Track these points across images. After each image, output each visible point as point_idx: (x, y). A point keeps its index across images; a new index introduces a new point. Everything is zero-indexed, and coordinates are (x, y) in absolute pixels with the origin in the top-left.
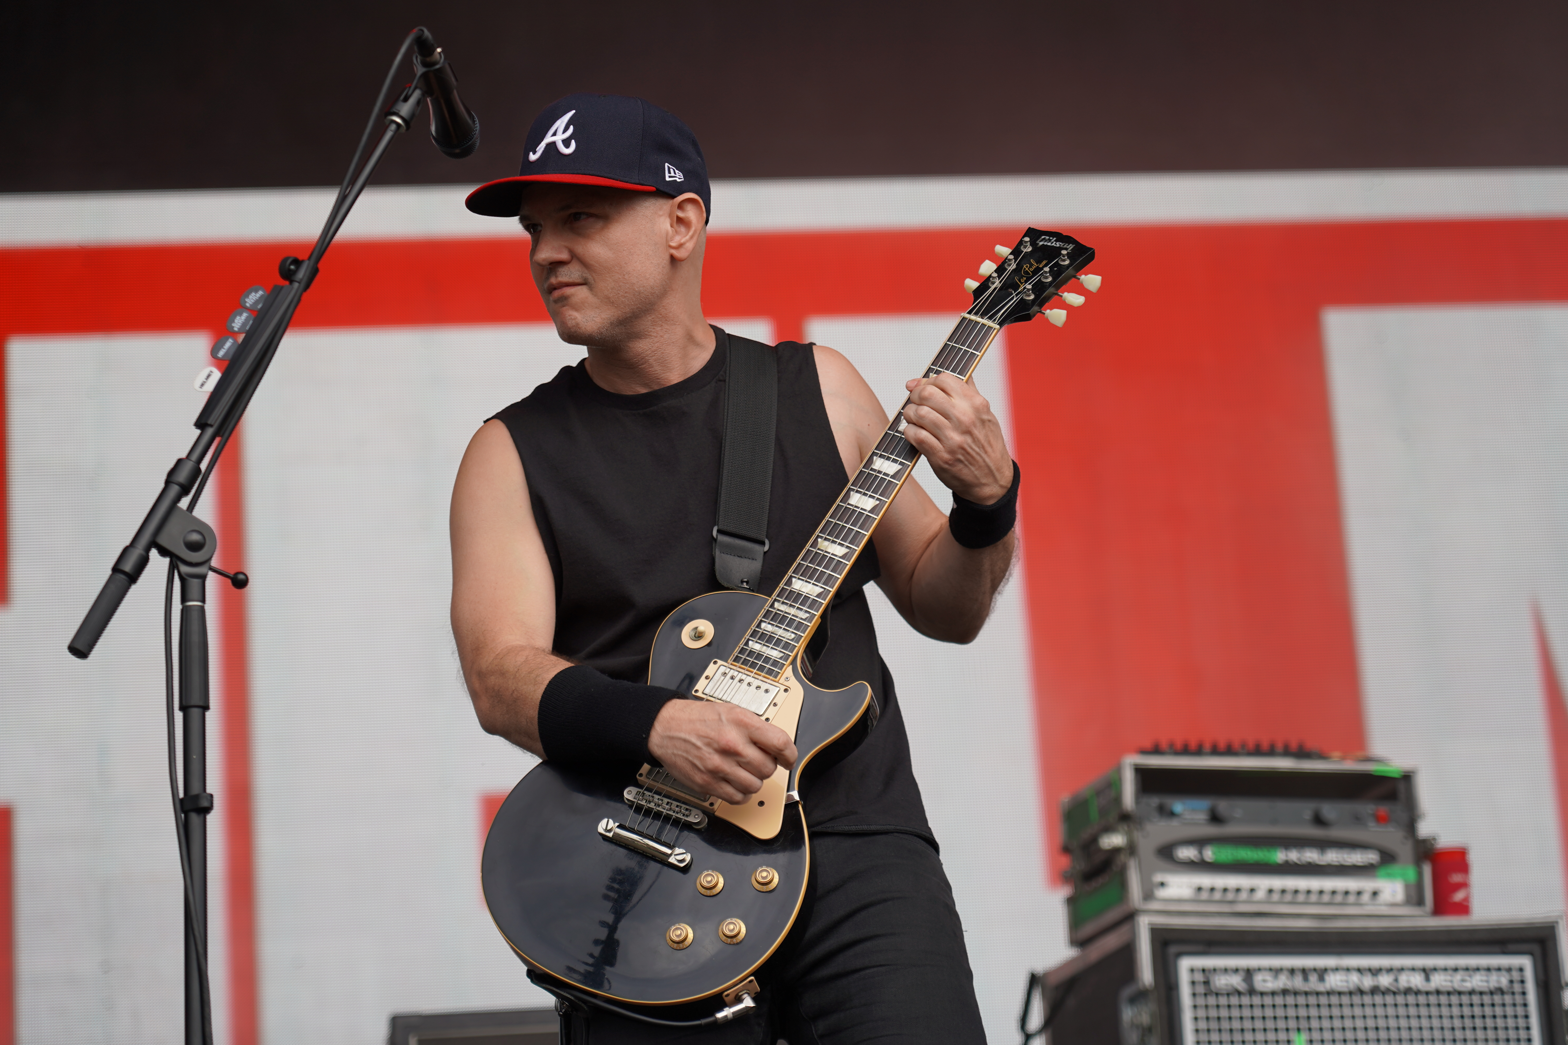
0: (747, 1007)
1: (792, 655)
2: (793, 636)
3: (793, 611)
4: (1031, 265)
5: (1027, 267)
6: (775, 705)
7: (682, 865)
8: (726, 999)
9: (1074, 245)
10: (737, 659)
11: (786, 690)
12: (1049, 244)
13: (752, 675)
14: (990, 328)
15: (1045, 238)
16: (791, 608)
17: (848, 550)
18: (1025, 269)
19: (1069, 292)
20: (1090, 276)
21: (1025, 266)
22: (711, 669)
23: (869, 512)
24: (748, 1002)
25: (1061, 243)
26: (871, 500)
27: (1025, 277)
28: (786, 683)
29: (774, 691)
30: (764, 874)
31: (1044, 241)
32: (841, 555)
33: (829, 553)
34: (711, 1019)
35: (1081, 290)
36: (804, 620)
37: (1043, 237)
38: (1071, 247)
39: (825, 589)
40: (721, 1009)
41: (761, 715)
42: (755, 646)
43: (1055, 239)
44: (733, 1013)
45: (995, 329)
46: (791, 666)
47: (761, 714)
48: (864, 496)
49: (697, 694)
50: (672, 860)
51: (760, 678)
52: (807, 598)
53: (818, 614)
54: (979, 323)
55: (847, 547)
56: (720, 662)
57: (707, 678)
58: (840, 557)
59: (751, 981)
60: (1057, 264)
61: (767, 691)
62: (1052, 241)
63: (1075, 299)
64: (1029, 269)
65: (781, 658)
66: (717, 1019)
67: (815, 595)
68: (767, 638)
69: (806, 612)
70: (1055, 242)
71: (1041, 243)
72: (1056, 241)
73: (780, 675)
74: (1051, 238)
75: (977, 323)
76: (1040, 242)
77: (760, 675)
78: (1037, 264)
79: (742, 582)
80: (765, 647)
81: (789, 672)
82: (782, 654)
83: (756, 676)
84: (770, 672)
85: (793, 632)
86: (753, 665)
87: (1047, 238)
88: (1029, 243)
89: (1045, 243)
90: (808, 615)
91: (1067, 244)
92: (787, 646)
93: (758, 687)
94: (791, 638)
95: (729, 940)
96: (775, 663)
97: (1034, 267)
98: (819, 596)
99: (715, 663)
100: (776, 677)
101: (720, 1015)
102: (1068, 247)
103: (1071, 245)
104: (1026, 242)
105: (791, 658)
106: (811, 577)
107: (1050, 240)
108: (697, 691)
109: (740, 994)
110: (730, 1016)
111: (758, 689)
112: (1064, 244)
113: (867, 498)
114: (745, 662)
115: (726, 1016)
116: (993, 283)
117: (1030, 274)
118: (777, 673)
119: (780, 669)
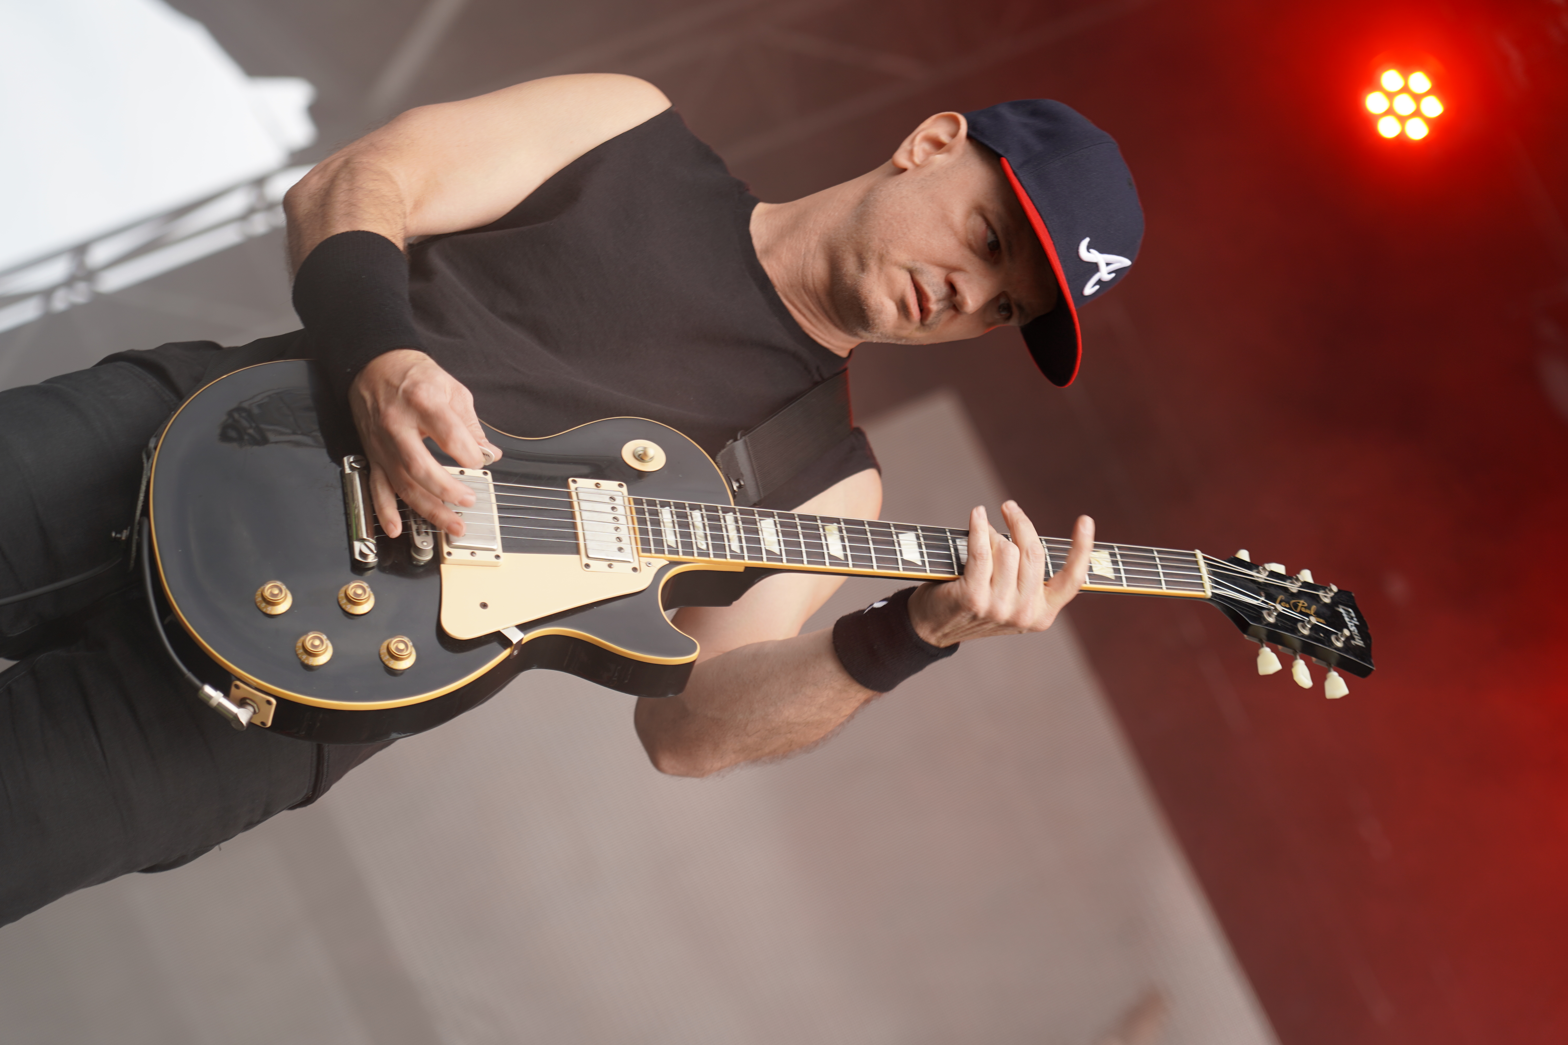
0: (236, 717)
1: (681, 557)
2: (704, 547)
3: (733, 534)
4: (1309, 608)
5: (1303, 604)
6: (610, 566)
7: (358, 557)
8: (233, 689)
9: (1363, 646)
10: (637, 502)
11: (635, 569)
12: (1347, 619)
13: (631, 525)
14: (1202, 585)
15: (1350, 612)
16: (735, 532)
17: (843, 558)
18: (1299, 602)
19: (1306, 665)
20: (1341, 681)
21: (1302, 601)
22: (610, 486)
23: (902, 560)
24: (244, 715)
25: (1356, 631)
26: (918, 555)
27: (1290, 605)
28: (643, 566)
29: (626, 556)
30: (402, 646)
31: (1347, 613)
32: (832, 553)
33: (826, 539)
34: (197, 682)
35: (1319, 678)
36: (731, 551)
37: (1350, 610)
38: (1358, 642)
39: (781, 555)
40: (216, 687)
41: (588, 557)
42: (666, 515)
43: (1357, 623)
44: (219, 704)
45: (1204, 591)
46: (668, 563)
47: (590, 556)
49: (571, 483)
50: (358, 546)
51: (633, 536)
52: (758, 541)
53: (748, 562)
54: (1200, 572)
55: (846, 556)
56: (625, 489)
57: (597, 485)
58: (829, 553)
59: (269, 703)
60: (1328, 634)
61: (620, 549)
62: (1353, 621)
63: (1302, 675)
65: (669, 546)
66: (201, 689)
67: (767, 548)
68: (683, 523)
69: (741, 548)
70: (1353, 624)
71: (1341, 610)
72: (1356, 625)
73: (648, 554)
74: (1355, 619)
75: (1198, 570)
77: (635, 534)
78: (1314, 614)
79: (738, 481)
80: (671, 525)
81: (660, 561)
82: (674, 546)
83: (632, 532)
84: (645, 542)
85: (707, 544)
86: (642, 521)
87: (1353, 615)
88: (1332, 594)
89: (1345, 615)
90: (738, 551)
91: (1360, 638)
92: (688, 546)
93: (619, 539)
94: (699, 545)
95: (301, 651)
96: (659, 543)
97: (1307, 611)
98: (768, 552)
99: (620, 486)
100: (644, 550)
101: (208, 690)
102: (1357, 640)
103: (1362, 642)
104: (1331, 590)
105: (674, 557)
106: (785, 534)
107: (1352, 618)
108: (574, 481)
109: (248, 701)
110: (214, 703)
111: (618, 540)
112: (1358, 634)
113: (918, 550)
114: (640, 512)
115: (210, 697)
116: (1259, 572)
117: (1296, 609)
118: (649, 551)
119: (657, 551)
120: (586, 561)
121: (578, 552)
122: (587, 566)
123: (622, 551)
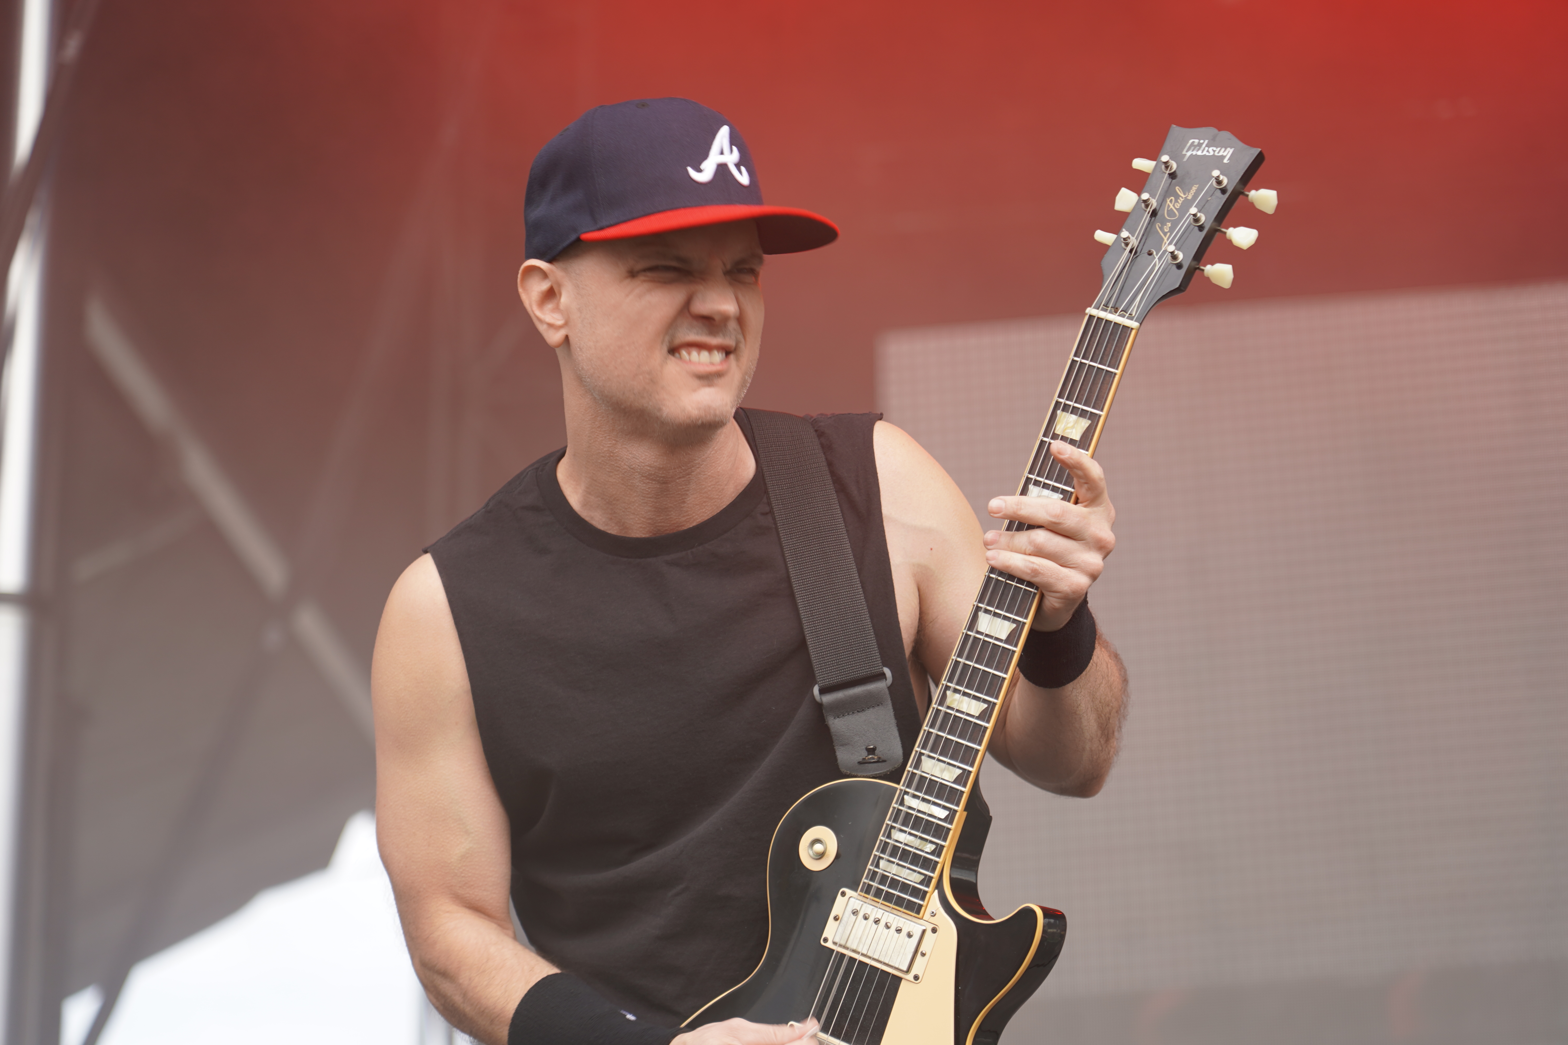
1: (935, 875)
2: (932, 847)
3: (927, 809)
4: (1177, 198)
5: (1171, 201)
6: (923, 955)
10: (868, 888)
11: (933, 930)
13: (889, 911)
14: (1125, 328)
16: (926, 805)
17: (986, 705)
18: (1169, 206)
19: (1235, 226)
20: (1261, 190)
21: (1168, 201)
22: (840, 905)
23: (1005, 642)
26: (1006, 622)
27: (1169, 221)
28: (932, 920)
29: (917, 932)
32: (977, 713)
33: (961, 714)
35: (1251, 216)
36: (944, 820)
39: (963, 769)
41: (906, 972)
42: (888, 867)
45: (1132, 329)
46: (936, 891)
47: (906, 969)
48: (995, 618)
49: (826, 945)
51: (900, 915)
52: (943, 786)
53: (960, 809)
54: (1110, 323)
55: (984, 701)
56: (848, 891)
57: (836, 918)
58: (976, 718)
61: (909, 933)
62: (1204, 146)
63: (1243, 236)
64: (1174, 206)
65: (921, 883)
67: (952, 781)
68: (902, 855)
69: (944, 807)
70: (1207, 148)
71: (1189, 154)
72: (1208, 146)
73: (923, 909)
74: (1202, 141)
76: (1187, 151)
77: (899, 910)
78: (1185, 194)
80: (901, 869)
81: (933, 902)
82: (922, 877)
83: (895, 912)
84: (910, 905)
85: (930, 843)
86: (889, 897)
90: (948, 813)
92: (927, 863)
93: (899, 930)
94: (928, 850)
96: (916, 892)
97: (1181, 201)
98: (956, 781)
99: (843, 894)
100: (918, 912)
102: (1225, 154)
103: (1228, 149)
105: (934, 882)
106: (943, 754)
108: (826, 940)
112: (1219, 149)
113: (999, 620)
114: (878, 892)
117: (1175, 215)
118: (920, 906)
119: (923, 899)
120: (910, 977)
121: (900, 979)
122: (916, 978)
123: (911, 934)
